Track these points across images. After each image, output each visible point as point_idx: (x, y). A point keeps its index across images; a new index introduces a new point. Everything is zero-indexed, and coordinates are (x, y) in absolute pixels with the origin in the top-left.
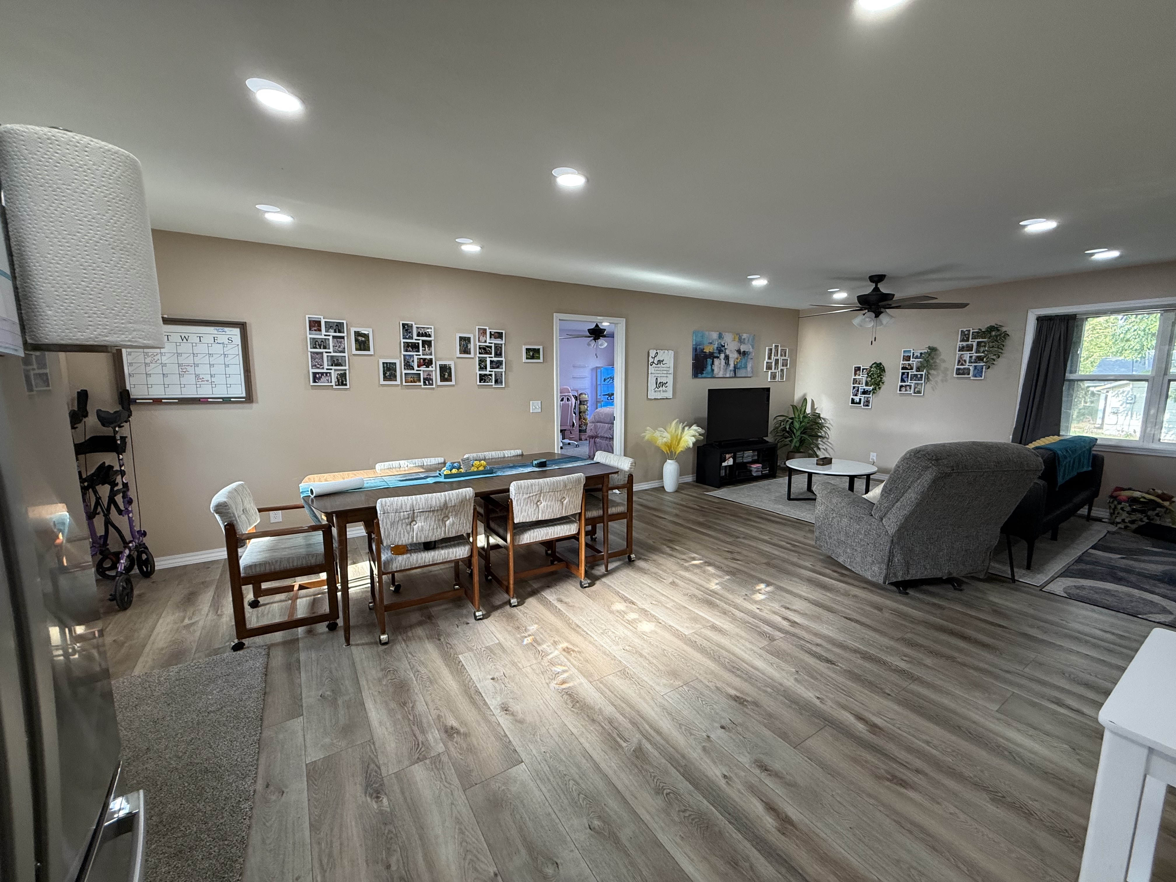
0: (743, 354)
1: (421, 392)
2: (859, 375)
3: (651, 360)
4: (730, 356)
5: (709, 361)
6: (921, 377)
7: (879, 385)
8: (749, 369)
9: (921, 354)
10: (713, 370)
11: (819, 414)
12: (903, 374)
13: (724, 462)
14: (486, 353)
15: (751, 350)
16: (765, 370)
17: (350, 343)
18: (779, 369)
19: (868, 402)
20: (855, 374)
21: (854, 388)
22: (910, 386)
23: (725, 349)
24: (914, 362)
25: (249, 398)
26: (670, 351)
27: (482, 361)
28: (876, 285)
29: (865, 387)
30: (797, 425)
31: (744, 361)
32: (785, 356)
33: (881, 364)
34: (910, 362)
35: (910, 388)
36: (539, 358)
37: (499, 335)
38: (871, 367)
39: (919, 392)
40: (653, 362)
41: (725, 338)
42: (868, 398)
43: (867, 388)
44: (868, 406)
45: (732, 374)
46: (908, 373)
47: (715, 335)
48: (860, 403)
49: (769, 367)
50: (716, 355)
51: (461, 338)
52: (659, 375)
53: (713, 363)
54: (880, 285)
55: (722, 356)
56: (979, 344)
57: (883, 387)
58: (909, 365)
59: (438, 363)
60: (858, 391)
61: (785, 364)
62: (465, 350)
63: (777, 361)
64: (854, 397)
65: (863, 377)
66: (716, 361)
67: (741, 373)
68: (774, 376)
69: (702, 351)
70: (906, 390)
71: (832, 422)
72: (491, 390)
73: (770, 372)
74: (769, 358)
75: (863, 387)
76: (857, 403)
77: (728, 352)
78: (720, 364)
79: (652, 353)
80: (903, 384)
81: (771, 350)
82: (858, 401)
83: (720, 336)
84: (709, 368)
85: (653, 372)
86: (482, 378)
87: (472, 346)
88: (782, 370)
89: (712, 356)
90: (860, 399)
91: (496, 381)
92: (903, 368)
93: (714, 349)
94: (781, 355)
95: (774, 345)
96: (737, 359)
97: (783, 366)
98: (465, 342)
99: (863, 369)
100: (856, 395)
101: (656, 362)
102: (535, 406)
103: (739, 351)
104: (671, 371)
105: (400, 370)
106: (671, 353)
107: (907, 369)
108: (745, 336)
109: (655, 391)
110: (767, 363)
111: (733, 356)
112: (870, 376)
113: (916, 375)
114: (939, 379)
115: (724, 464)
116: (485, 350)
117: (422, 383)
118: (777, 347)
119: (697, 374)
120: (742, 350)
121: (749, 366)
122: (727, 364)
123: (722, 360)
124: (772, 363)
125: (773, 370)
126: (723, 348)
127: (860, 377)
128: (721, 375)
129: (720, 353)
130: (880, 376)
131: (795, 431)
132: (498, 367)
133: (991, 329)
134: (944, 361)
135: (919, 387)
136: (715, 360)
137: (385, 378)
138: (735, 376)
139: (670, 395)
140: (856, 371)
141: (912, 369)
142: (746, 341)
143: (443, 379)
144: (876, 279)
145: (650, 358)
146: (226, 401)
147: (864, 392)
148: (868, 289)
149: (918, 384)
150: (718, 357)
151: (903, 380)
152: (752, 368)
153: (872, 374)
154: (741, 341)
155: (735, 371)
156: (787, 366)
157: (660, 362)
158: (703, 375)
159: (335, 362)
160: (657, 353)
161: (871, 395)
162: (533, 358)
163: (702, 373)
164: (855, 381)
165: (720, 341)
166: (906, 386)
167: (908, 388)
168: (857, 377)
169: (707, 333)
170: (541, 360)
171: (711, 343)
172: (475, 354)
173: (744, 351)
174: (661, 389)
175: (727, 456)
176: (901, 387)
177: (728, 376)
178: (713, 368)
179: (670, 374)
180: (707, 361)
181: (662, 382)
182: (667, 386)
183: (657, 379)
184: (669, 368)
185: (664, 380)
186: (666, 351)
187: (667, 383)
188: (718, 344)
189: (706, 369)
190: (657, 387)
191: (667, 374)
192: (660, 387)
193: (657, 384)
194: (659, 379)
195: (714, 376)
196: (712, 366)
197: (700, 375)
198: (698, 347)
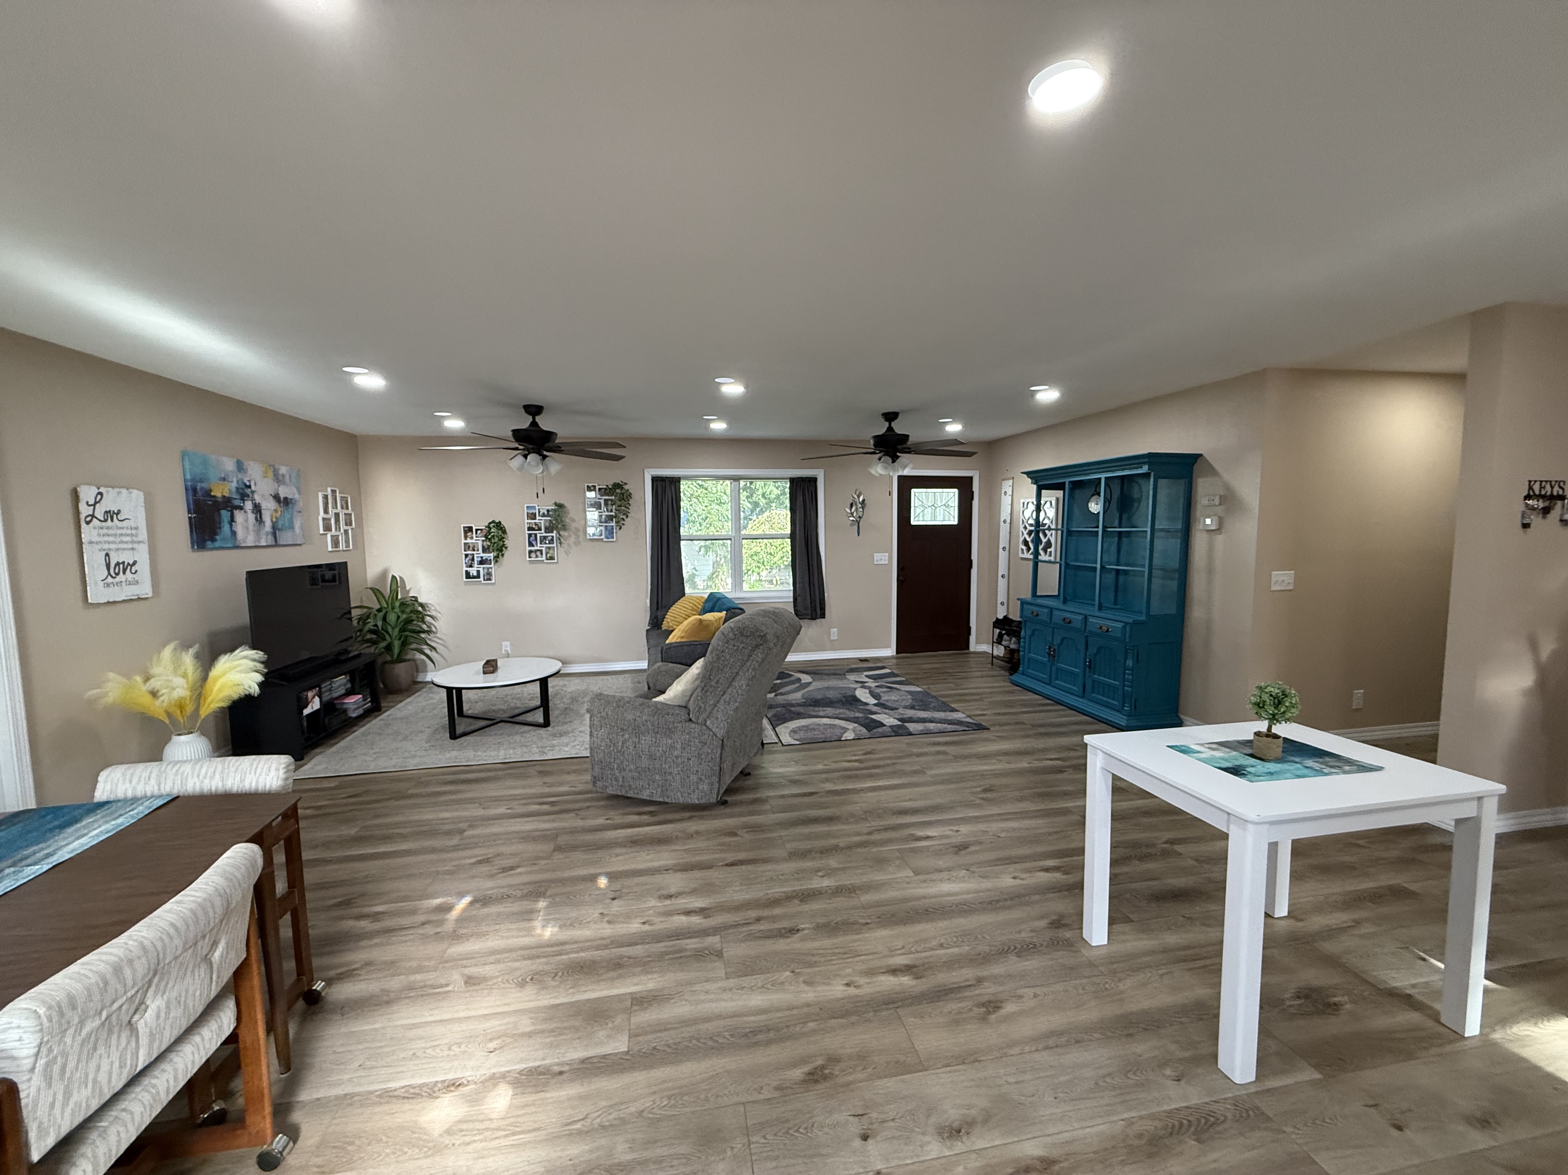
0: (286, 502)
2: (472, 538)
3: (85, 511)
4: (264, 506)
5: (225, 514)
6: (552, 540)
7: (502, 551)
8: (297, 530)
9: (548, 511)
10: (234, 533)
11: (416, 598)
12: (530, 535)
13: (306, 707)
15: (297, 496)
16: (322, 532)
18: (342, 531)
19: (489, 574)
20: (466, 537)
21: (466, 556)
22: (541, 551)
23: (253, 492)
24: (542, 521)
26: (135, 492)
28: (534, 419)
29: (482, 555)
30: (392, 618)
31: (287, 516)
32: (347, 508)
33: (500, 522)
34: (537, 521)
35: (542, 554)
38: (488, 527)
39: (552, 558)
40: (93, 516)
41: (250, 472)
42: (488, 569)
43: (485, 556)
44: (490, 579)
45: (270, 540)
46: (536, 535)
47: (229, 465)
48: (478, 576)
49: (327, 528)
50: (237, 502)
52: (113, 546)
53: (232, 520)
54: (538, 419)
55: (249, 505)
56: (606, 501)
57: (507, 553)
58: (536, 524)
60: (473, 559)
61: (348, 523)
63: (337, 515)
64: (469, 569)
65: (478, 541)
66: (239, 516)
67: (285, 537)
68: (336, 543)
69: (208, 493)
70: (537, 556)
71: (438, 608)
73: (329, 536)
74: (326, 511)
75: (479, 554)
76: (474, 577)
77: (258, 498)
78: (246, 521)
79: (87, 494)
80: (532, 548)
81: (326, 497)
82: (475, 574)
83: (240, 467)
84: (226, 528)
85: (95, 539)
88: (346, 532)
89: (228, 504)
90: (478, 572)
92: (530, 529)
93: (230, 492)
94: (342, 508)
95: (329, 489)
96: (276, 511)
97: (346, 525)
99: (477, 530)
100: (471, 566)
101: (99, 514)
103: (276, 497)
104: (143, 535)
106: (137, 496)
107: (533, 529)
108: (283, 470)
109: (108, 585)
110: (324, 519)
111: (269, 506)
112: (490, 539)
113: (545, 538)
114: (572, 540)
115: (306, 712)
118: (334, 492)
119: (204, 541)
120: (282, 496)
121: (297, 524)
122: (260, 520)
123: (249, 512)
124: (330, 519)
125: (334, 532)
126: (248, 491)
127: (473, 541)
128: (250, 541)
129: (244, 501)
130: (502, 539)
131: (390, 629)
133: (617, 486)
134: (574, 521)
135: (551, 552)
136: (237, 513)
138: (276, 545)
139: (145, 589)
140: (466, 532)
141: (540, 529)
142: (287, 479)
144: (533, 410)
145: (82, 505)
147: (482, 562)
148: (525, 422)
149: (549, 548)
150: (240, 508)
151: (531, 544)
152: (302, 527)
153: (493, 536)
154: (278, 479)
155: (274, 534)
156: (351, 525)
157: (110, 515)
158: (217, 544)
160: (101, 494)
161: (492, 565)
163: (213, 540)
164: (467, 547)
165: (240, 476)
166: (536, 551)
167: (538, 553)
168: (469, 541)
169: (213, 458)
171: (224, 479)
173: (286, 499)
174: (121, 577)
175: (310, 694)
176: (530, 552)
177: (263, 544)
178: (234, 528)
179: (139, 542)
180: (220, 515)
181: (123, 563)
182: (136, 571)
183: (107, 555)
184: (136, 528)
185: (127, 558)
186: (124, 491)
187: (135, 563)
188: (238, 482)
189: (218, 531)
190: (109, 574)
191: (133, 542)
192: (117, 574)
193: (108, 566)
194: (112, 554)
195: (238, 544)
196: (231, 525)
197: (209, 544)
198: (199, 486)
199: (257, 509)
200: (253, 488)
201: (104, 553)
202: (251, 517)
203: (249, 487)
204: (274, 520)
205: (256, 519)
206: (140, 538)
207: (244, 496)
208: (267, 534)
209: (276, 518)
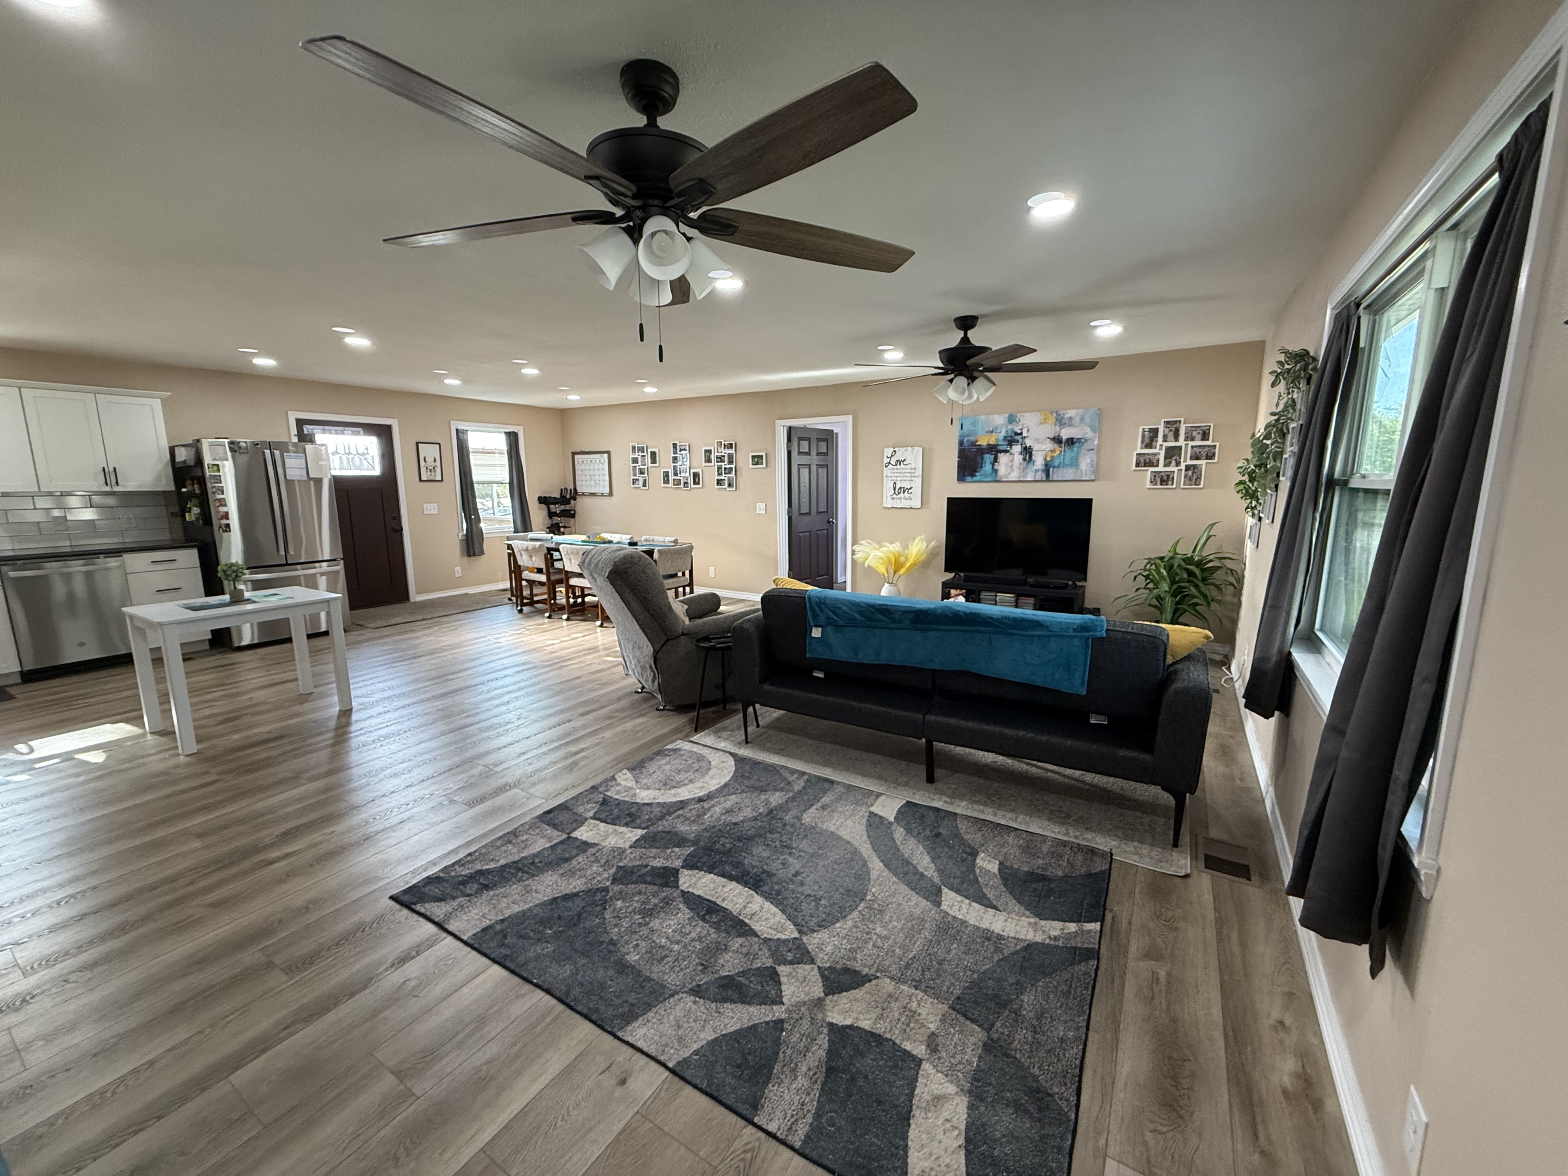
0: (1069, 443)
1: (682, 492)
3: (886, 460)
4: (1036, 447)
5: (989, 458)
8: (1085, 467)
10: (995, 471)
14: (722, 461)
15: (1090, 434)
17: (648, 459)
18: (1183, 466)
23: (1023, 438)
25: (611, 494)
26: (916, 448)
27: (719, 468)
28: (966, 334)
31: (1069, 454)
32: (1204, 439)
36: (762, 464)
37: (730, 446)
40: (889, 463)
41: (1021, 422)
45: (1040, 476)
47: (1000, 420)
49: (1148, 464)
50: (1001, 448)
51: (706, 451)
52: (899, 479)
53: (996, 460)
55: (1017, 449)
59: (692, 471)
61: (1202, 456)
62: (708, 460)
63: (1170, 449)
66: (1003, 458)
67: (1062, 474)
68: (1164, 480)
69: (974, 444)
72: (726, 493)
73: (1149, 473)
74: (1147, 446)
77: (1028, 442)
78: (1012, 461)
79: (888, 452)
81: (1152, 431)
83: (1012, 419)
84: (988, 467)
85: (889, 475)
86: (719, 482)
87: (712, 457)
88: (1191, 467)
89: (994, 450)
91: (730, 485)
93: (997, 440)
94: (1189, 437)
95: (1163, 421)
96: (1053, 451)
97: (1195, 458)
98: (708, 452)
101: (893, 462)
102: (761, 508)
103: (1057, 440)
104: (919, 472)
105: (672, 477)
106: (919, 450)
108: (1071, 413)
109: (893, 499)
110: (1141, 455)
111: (1043, 448)
116: (720, 459)
117: (682, 486)
118: (1170, 423)
119: (964, 476)
120: (1064, 438)
121: (1085, 461)
122: (1029, 460)
123: (1016, 454)
124: (1156, 454)
125: (1161, 468)
126: (1018, 437)
128: (1014, 476)
129: (1010, 445)
132: (730, 473)
136: (1000, 455)
137: (664, 483)
138: (1048, 478)
139: (917, 503)
142: (1077, 421)
143: (695, 483)
145: (885, 458)
146: (602, 495)
150: (1006, 451)
152: (1094, 465)
154: (1060, 421)
155: (1047, 472)
156: (1210, 458)
157: (899, 462)
158: (975, 479)
159: (642, 472)
160: (895, 451)
162: (757, 464)
163: (974, 475)
165: (1010, 427)
169: (983, 417)
170: (764, 466)
171: (992, 432)
172: (714, 463)
173: (1071, 439)
174: (902, 495)
175: (955, 593)
177: (1029, 478)
178: (996, 467)
179: (916, 477)
180: (982, 458)
181: (904, 488)
182: (911, 493)
183: (895, 483)
184: (915, 469)
185: (907, 485)
186: (910, 449)
187: (911, 488)
188: (1007, 431)
189: (979, 469)
190: (894, 493)
191: (911, 476)
192: (900, 493)
193: (895, 489)
194: (898, 483)
195: (998, 479)
196: (993, 465)
197: (969, 478)
198: (966, 439)
199: (1027, 452)
200: (1024, 434)
201: (893, 482)
202: (1018, 458)
203: (1021, 434)
204: (1049, 459)
205: (1024, 459)
206: (916, 474)
207: (1011, 441)
208: (1037, 471)
209: (1052, 457)
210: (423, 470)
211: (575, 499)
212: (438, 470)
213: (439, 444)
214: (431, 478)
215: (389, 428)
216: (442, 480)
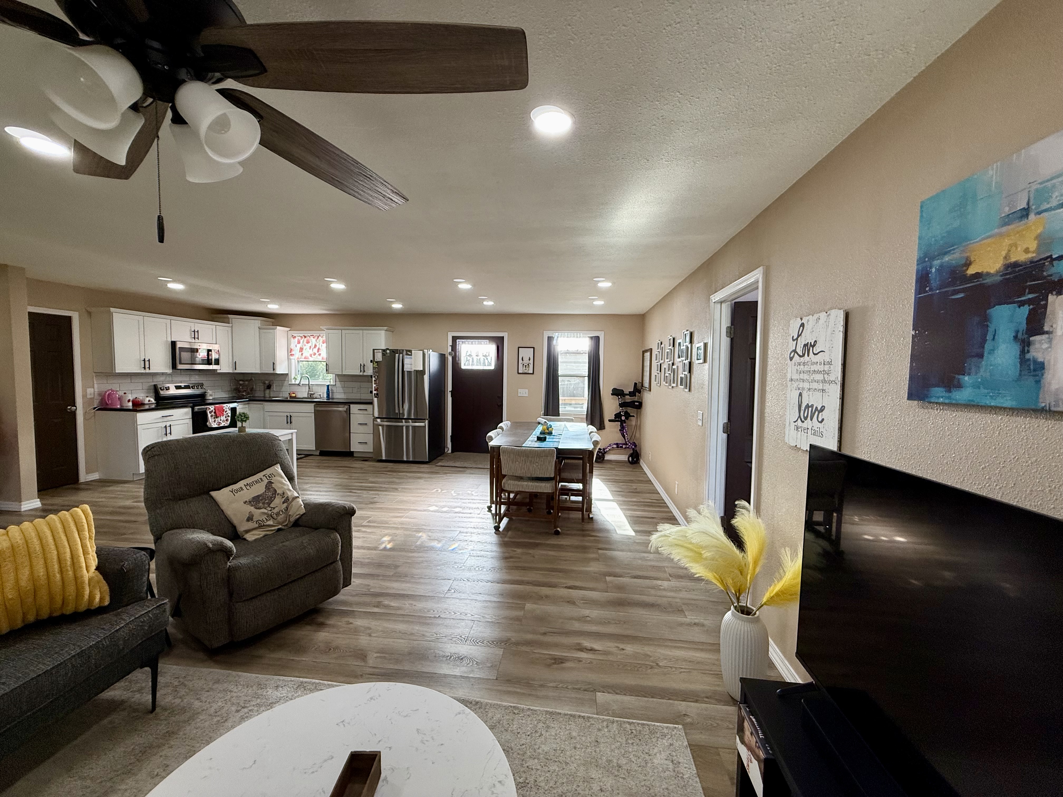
3: (792, 346)
10: (1034, 368)
14: (683, 356)
17: (660, 355)
26: (835, 313)
27: (682, 364)
36: (702, 357)
40: (795, 351)
51: (679, 344)
52: (806, 385)
59: (673, 367)
62: (679, 355)
72: (685, 394)
84: (1008, 351)
86: (681, 381)
87: (680, 350)
91: (686, 385)
101: (800, 348)
102: (700, 417)
104: (837, 372)
105: (666, 374)
106: (835, 318)
109: (798, 428)
116: (683, 353)
117: (669, 384)
119: (927, 386)
132: (686, 370)
137: (664, 380)
139: (829, 445)
143: (673, 381)
145: (791, 341)
146: (648, 389)
157: (808, 347)
158: (961, 395)
159: (658, 369)
160: (803, 325)
162: (700, 357)
163: (951, 386)
170: (703, 360)
171: (1025, 213)
172: (681, 359)
174: (809, 422)
178: (1037, 354)
179: (831, 382)
180: (985, 321)
181: (812, 406)
182: (823, 420)
183: (800, 395)
184: (830, 363)
185: (817, 401)
186: (823, 315)
187: (823, 408)
189: (972, 362)
190: (800, 416)
191: (824, 381)
192: (806, 418)
193: (800, 407)
194: (805, 395)
195: (1046, 400)
196: (1027, 345)
197: (938, 392)
198: (937, 263)
201: (798, 392)
206: (832, 378)
210: (520, 366)
211: (640, 392)
212: (531, 366)
213: (534, 348)
214: (526, 371)
215: (502, 338)
216: (533, 373)
